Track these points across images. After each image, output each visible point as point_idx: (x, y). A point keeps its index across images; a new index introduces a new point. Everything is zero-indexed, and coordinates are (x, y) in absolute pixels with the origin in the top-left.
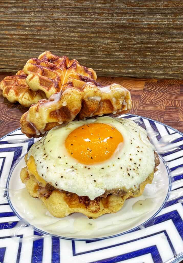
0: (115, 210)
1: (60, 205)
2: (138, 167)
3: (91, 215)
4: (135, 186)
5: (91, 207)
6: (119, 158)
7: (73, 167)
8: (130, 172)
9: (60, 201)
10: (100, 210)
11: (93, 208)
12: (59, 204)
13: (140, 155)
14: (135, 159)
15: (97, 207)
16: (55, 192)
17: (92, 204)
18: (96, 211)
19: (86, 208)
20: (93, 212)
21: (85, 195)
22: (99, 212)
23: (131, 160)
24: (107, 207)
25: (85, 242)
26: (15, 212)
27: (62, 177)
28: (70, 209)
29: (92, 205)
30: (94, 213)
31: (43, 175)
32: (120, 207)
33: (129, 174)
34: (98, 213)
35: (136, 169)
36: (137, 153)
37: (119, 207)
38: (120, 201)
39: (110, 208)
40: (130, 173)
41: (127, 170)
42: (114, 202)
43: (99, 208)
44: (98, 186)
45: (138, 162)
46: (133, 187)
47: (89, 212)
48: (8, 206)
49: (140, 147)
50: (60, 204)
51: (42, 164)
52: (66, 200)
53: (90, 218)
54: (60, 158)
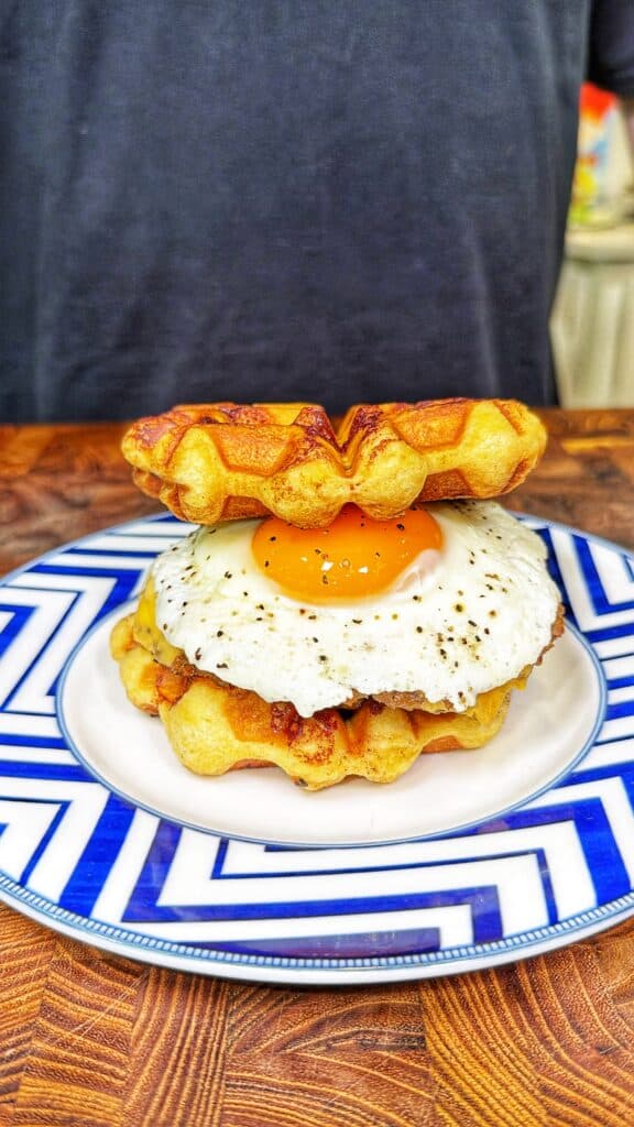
0: (384, 769)
1: (209, 724)
2: (481, 638)
3: (302, 770)
4: (461, 694)
5: (304, 743)
6: (415, 598)
7: (262, 607)
8: (446, 646)
9: (208, 713)
10: (331, 758)
11: (311, 748)
12: (204, 723)
13: (494, 600)
14: (477, 609)
15: (325, 745)
16: (198, 683)
17: (308, 734)
18: (316, 760)
19: (290, 745)
20: (309, 760)
21: (285, 697)
22: (329, 762)
23: (459, 608)
24: (359, 753)
25: (262, 847)
26: (68, 739)
27: (220, 634)
28: (237, 744)
29: (307, 737)
30: (312, 764)
31: (165, 627)
32: (404, 760)
33: (443, 652)
34: (324, 768)
35: (471, 640)
36: (486, 591)
37: (400, 762)
38: (406, 740)
39: (370, 757)
40: (445, 650)
41: (441, 640)
42: (384, 738)
43: (331, 751)
44: (330, 673)
45: (483, 621)
46: (455, 700)
47: (296, 760)
48: (54, 719)
49: (500, 577)
50: (207, 720)
51: (171, 592)
52: (228, 711)
53: (297, 784)
54: (229, 576)
